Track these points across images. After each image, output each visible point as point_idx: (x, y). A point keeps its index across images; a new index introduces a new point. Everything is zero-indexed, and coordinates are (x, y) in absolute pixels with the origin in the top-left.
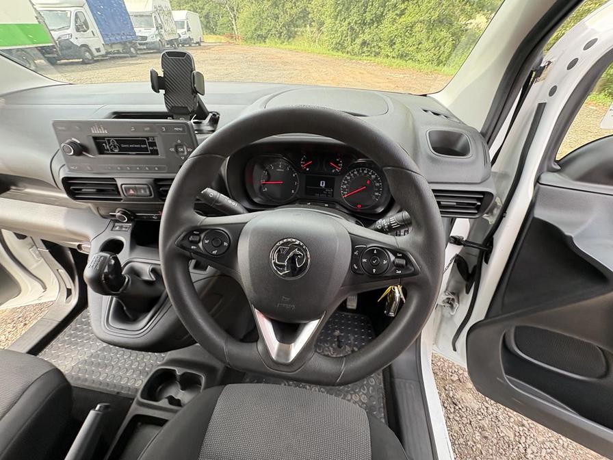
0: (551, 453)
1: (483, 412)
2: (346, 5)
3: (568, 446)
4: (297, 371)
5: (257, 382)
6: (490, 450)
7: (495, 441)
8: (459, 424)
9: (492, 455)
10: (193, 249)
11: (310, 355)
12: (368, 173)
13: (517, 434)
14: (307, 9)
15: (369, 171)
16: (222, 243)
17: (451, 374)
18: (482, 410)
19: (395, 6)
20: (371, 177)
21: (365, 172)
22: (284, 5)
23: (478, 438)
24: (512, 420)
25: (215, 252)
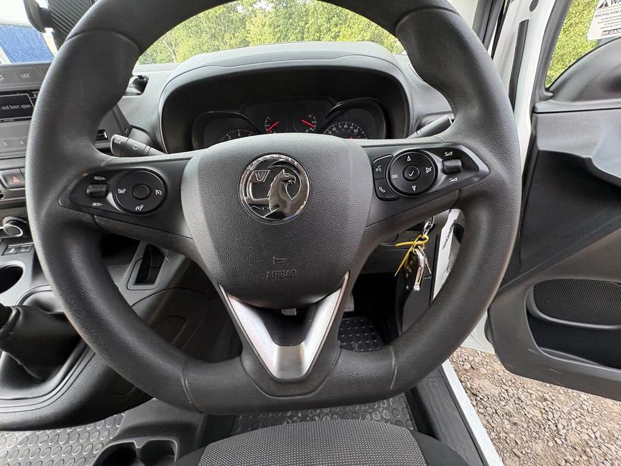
0: (580, 422)
1: (504, 395)
2: (284, 33)
3: (592, 410)
4: (319, 389)
5: (252, 430)
6: (524, 437)
7: (525, 426)
8: (485, 416)
9: (527, 442)
10: (95, 208)
11: (335, 355)
12: (349, 128)
13: (544, 411)
14: (247, 39)
15: (349, 126)
16: (152, 192)
17: (462, 363)
18: (502, 394)
19: (330, 30)
20: (353, 132)
21: (345, 126)
22: (223, 37)
23: (508, 427)
24: (534, 397)
25: (139, 208)
